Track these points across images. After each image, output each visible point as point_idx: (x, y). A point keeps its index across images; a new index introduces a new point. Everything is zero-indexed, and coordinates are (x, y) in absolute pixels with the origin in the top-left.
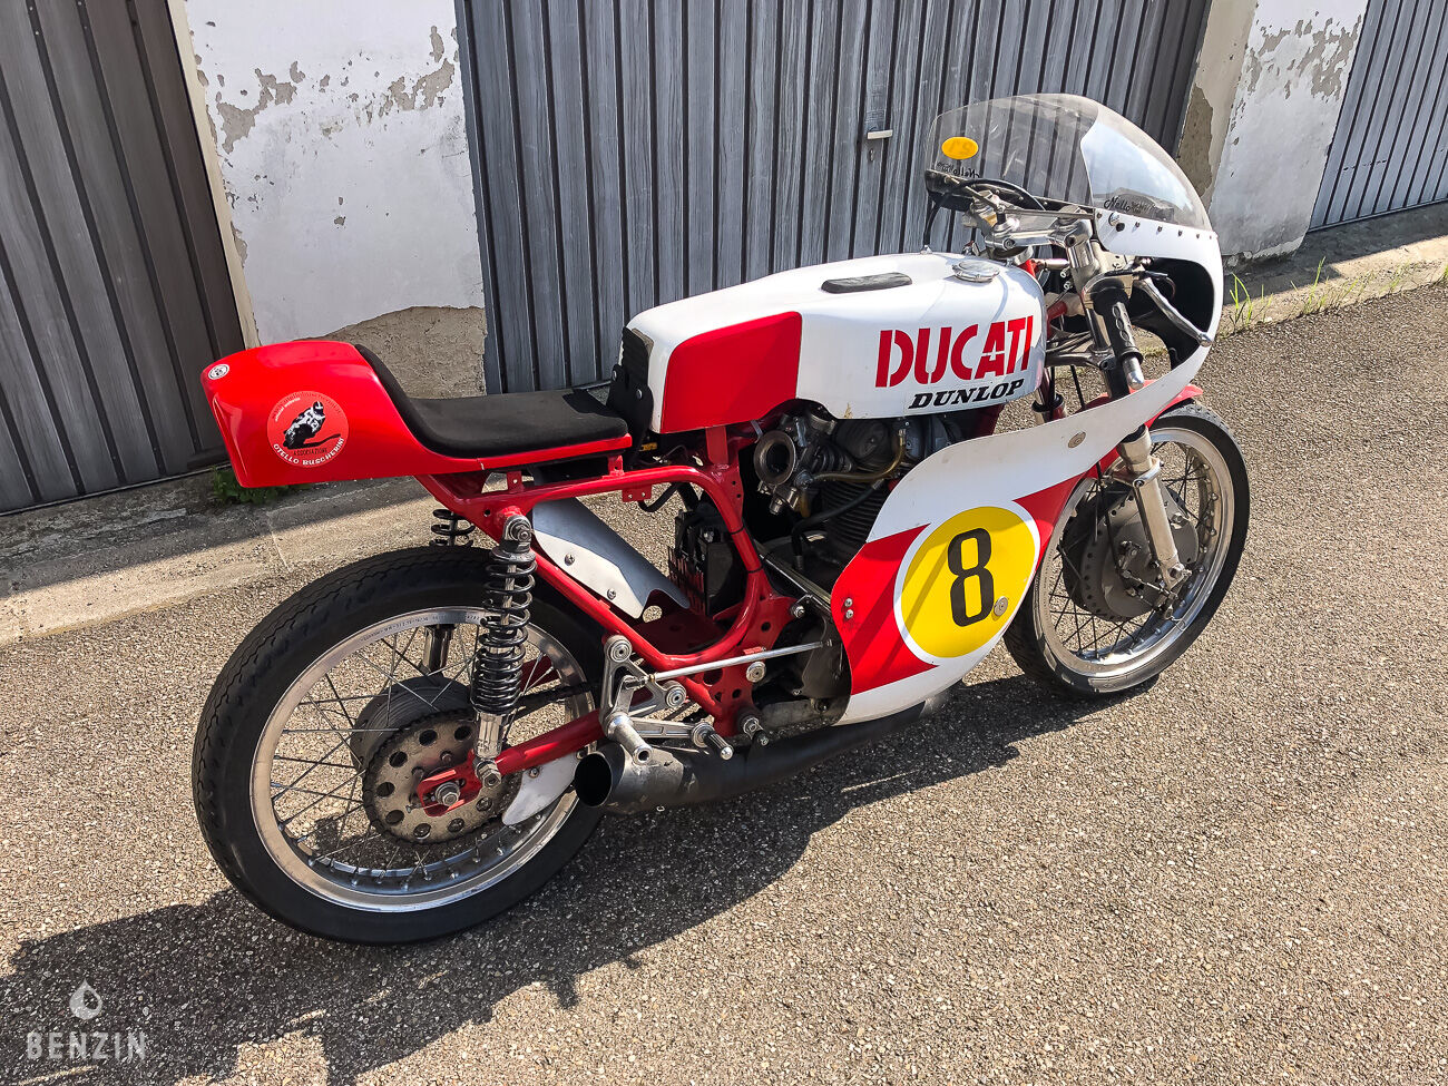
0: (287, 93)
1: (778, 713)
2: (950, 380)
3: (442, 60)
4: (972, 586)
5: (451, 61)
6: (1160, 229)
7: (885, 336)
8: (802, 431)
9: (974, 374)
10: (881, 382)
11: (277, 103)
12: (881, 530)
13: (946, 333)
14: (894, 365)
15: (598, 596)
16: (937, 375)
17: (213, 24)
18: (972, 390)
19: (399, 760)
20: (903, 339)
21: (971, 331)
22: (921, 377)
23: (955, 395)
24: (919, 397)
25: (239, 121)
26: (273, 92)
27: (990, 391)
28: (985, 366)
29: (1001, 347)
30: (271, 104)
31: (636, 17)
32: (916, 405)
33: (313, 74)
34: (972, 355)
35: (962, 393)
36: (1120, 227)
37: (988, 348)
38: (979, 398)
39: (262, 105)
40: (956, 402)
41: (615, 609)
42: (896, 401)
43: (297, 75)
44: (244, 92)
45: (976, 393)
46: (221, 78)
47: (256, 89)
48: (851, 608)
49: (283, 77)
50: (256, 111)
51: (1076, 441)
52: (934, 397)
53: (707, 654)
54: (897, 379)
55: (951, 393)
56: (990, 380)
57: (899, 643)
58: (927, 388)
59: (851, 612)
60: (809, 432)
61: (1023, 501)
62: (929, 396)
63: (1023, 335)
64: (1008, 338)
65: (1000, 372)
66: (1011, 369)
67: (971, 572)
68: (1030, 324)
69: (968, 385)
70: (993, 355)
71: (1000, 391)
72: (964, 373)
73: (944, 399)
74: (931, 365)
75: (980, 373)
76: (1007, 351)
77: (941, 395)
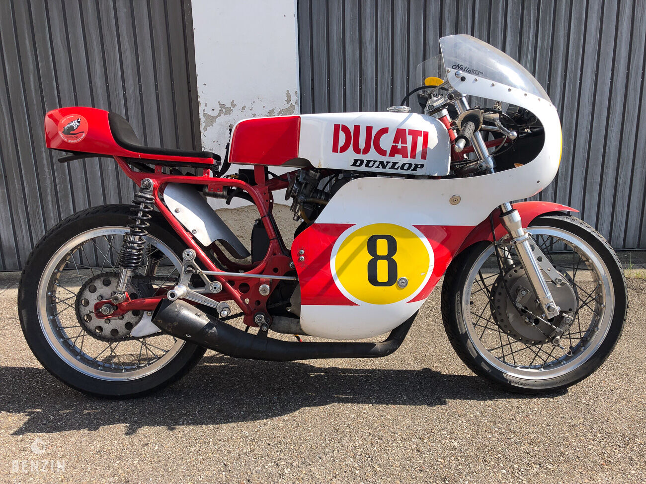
0: (229, 111)
1: (282, 322)
2: (373, 155)
3: (290, 103)
4: (382, 267)
5: (294, 104)
6: (493, 85)
8: (302, 176)
9: (388, 153)
10: (335, 150)
11: (225, 114)
12: (324, 218)
13: (369, 129)
14: (342, 143)
15: (187, 230)
16: (366, 151)
17: (206, 85)
18: (388, 163)
19: (93, 290)
20: (345, 129)
21: (385, 131)
22: (357, 150)
23: (377, 164)
24: (356, 161)
25: (211, 120)
26: (224, 110)
27: (400, 165)
28: (394, 151)
29: (404, 142)
30: (223, 115)
31: (385, 99)
32: (354, 164)
33: (240, 105)
34: (386, 142)
35: (381, 163)
36: (463, 79)
37: (396, 141)
38: (393, 167)
39: (219, 115)
40: (378, 167)
42: (344, 161)
43: (233, 105)
44: (213, 110)
45: (390, 165)
46: (206, 104)
47: (218, 109)
49: (228, 105)
50: (217, 117)
51: (455, 200)
52: (365, 162)
54: (344, 149)
55: (375, 162)
56: (399, 159)
57: (331, 281)
58: (361, 157)
59: (303, 258)
60: (307, 177)
61: (420, 228)
62: (362, 161)
63: (420, 140)
64: (409, 139)
65: (405, 156)
66: (413, 156)
67: (382, 258)
68: (426, 136)
69: (385, 159)
70: (400, 146)
71: (406, 167)
72: (382, 152)
73: (371, 165)
74: (362, 144)
75: (392, 154)
76: (409, 145)
77: (369, 162)
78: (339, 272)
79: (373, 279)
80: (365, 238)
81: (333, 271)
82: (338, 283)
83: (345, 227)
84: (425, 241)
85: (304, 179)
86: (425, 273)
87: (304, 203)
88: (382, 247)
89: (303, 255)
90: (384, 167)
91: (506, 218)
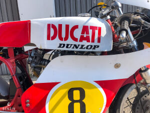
7: (49, 25)
10: (48, 38)
13: (67, 26)
14: (52, 34)
16: (66, 39)
18: (79, 45)
20: (54, 27)
21: (76, 27)
22: (61, 39)
23: (72, 46)
24: (61, 45)
27: (85, 46)
28: (82, 39)
29: (88, 33)
32: (60, 47)
34: (78, 34)
35: (75, 45)
37: (83, 33)
38: (82, 48)
40: (73, 48)
45: (80, 47)
48: (29, 103)
51: (117, 66)
52: (66, 45)
54: (53, 38)
55: (71, 45)
56: (85, 43)
58: (63, 42)
59: (29, 104)
60: (36, 53)
61: (98, 82)
62: (64, 45)
63: (97, 32)
64: (90, 31)
65: (88, 41)
66: (93, 41)
67: (77, 101)
68: (100, 29)
69: (77, 43)
70: (85, 35)
71: (89, 47)
72: (76, 40)
73: (69, 46)
74: (64, 35)
75: (81, 40)
76: (90, 35)
77: (68, 45)
80: (66, 90)
83: (54, 84)
84: (101, 90)
85: (34, 54)
86: (102, 108)
87: (35, 67)
88: (77, 95)
90: (77, 48)
91: (143, 74)
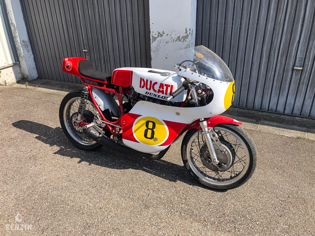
0: (161, 35)
2: (152, 91)
3: (187, 34)
4: (150, 132)
5: (188, 34)
6: (192, 73)
7: (141, 78)
9: (157, 92)
10: (140, 87)
11: (160, 37)
12: (132, 111)
13: (151, 82)
14: (142, 85)
15: (98, 105)
16: (150, 89)
17: (153, 24)
20: (144, 80)
21: (156, 83)
22: (147, 88)
23: (153, 95)
24: (147, 92)
25: (155, 39)
26: (160, 35)
27: (161, 96)
28: (159, 91)
29: (163, 88)
30: (159, 37)
32: (146, 93)
33: (166, 33)
34: (157, 87)
35: (155, 95)
36: (180, 70)
37: (160, 88)
39: (158, 37)
40: (154, 96)
41: (99, 108)
43: (164, 33)
44: (156, 35)
45: (158, 96)
46: (153, 32)
47: (157, 34)
49: (161, 33)
50: (157, 38)
51: (178, 114)
52: (149, 93)
53: (112, 122)
54: (143, 87)
55: (153, 94)
57: (132, 134)
58: (148, 91)
61: (165, 121)
62: (148, 93)
63: (169, 88)
64: (165, 87)
65: (163, 93)
66: (166, 94)
67: (150, 129)
68: (172, 86)
69: (156, 93)
70: (161, 89)
71: (163, 97)
72: (155, 91)
73: (151, 94)
74: (149, 87)
75: (158, 92)
76: (165, 90)
77: (151, 93)
78: (135, 131)
79: (146, 136)
80: (144, 121)
81: (133, 131)
82: (134, 135)
84: (166, 127)
85: (133, 94)
86: (165, 138)
87: (133, 102)
88: (151, 125)
89: (124, 123)
90: (156, 96)
91: (200, 123)
